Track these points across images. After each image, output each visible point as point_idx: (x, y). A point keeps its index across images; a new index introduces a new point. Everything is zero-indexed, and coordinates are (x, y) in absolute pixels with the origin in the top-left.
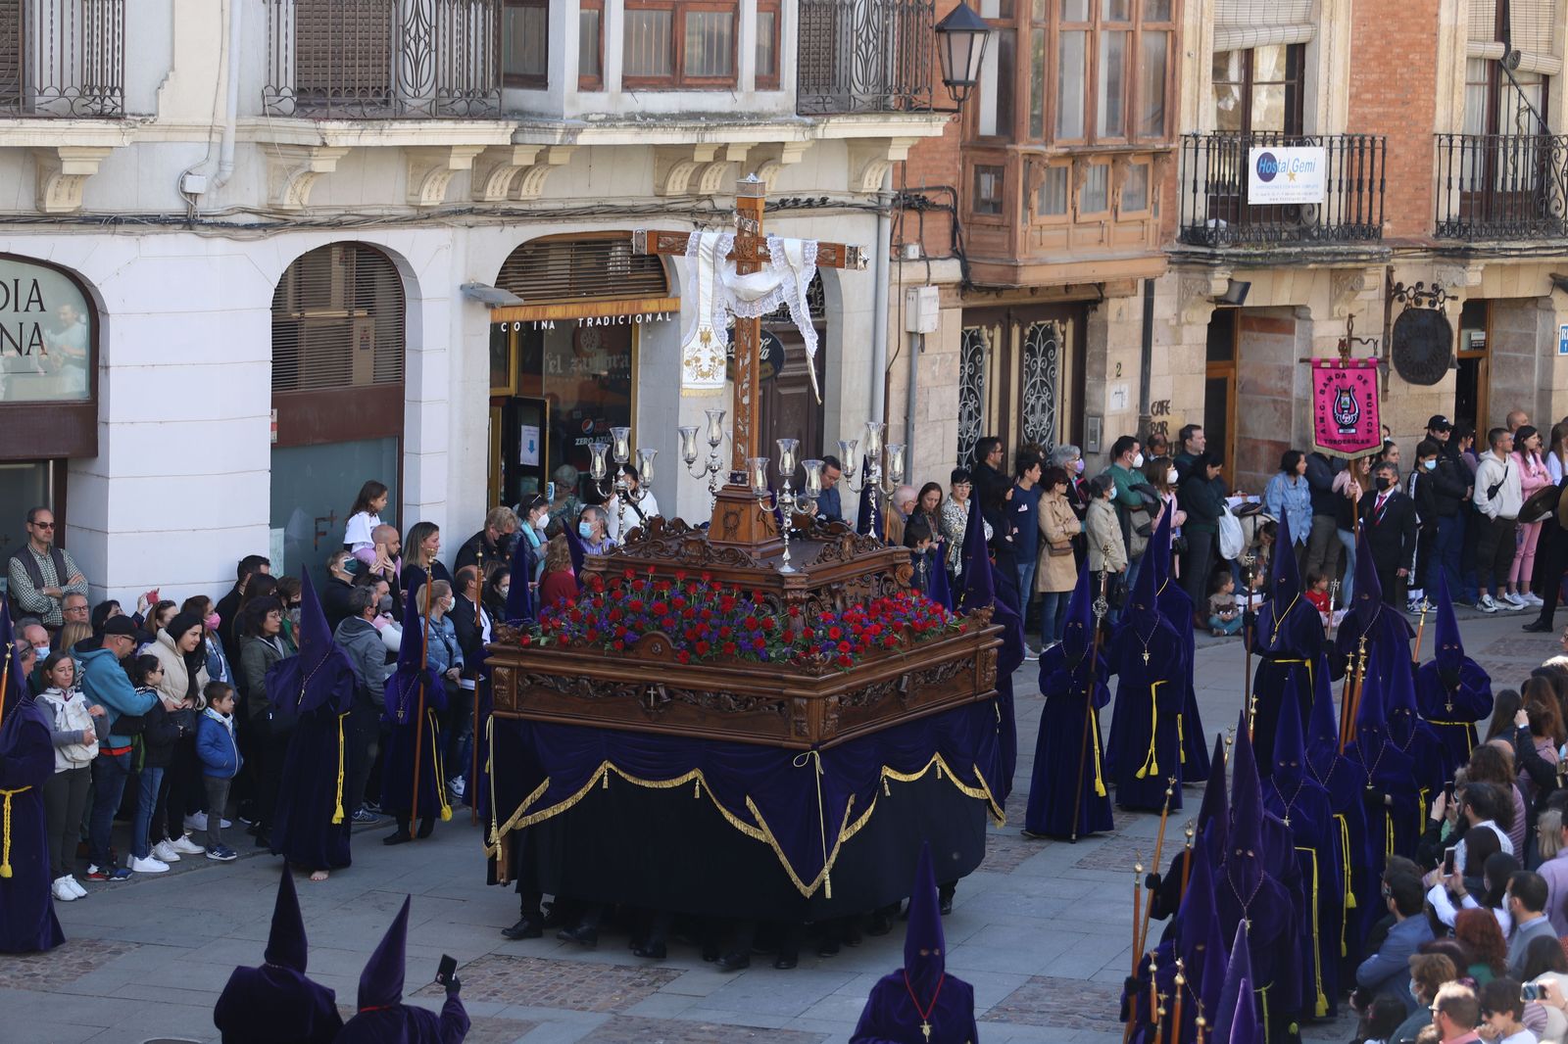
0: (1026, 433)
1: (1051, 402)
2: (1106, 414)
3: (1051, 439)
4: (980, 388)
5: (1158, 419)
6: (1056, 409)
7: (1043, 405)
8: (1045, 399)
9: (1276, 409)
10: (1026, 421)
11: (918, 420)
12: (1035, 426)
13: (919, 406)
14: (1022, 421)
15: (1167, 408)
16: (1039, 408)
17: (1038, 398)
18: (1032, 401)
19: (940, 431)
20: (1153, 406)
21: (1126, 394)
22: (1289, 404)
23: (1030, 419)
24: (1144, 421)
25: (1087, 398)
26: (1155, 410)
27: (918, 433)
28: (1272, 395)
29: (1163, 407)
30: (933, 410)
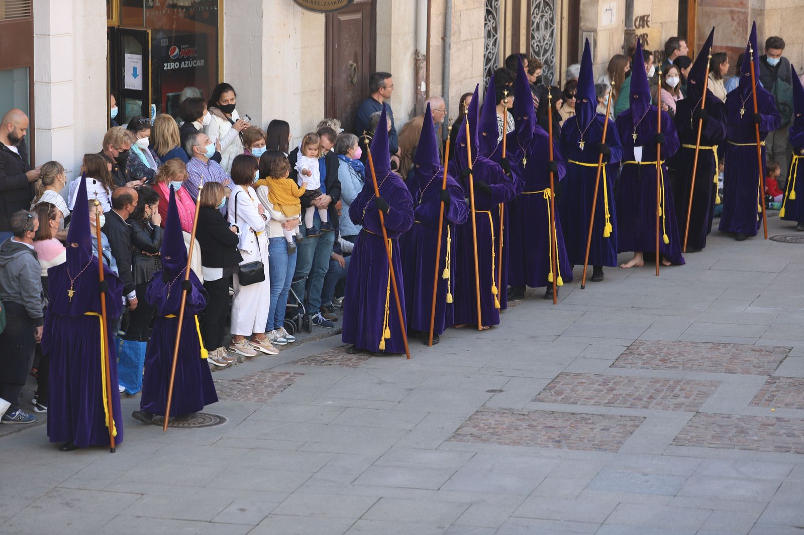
0: (533, 47)
1: (552, 20)
2: (599, 29)
3: (552, 53)
4: (496, 9)
5: (640, 32)
6: (557, 26)
7: (546, 23)
8: (547, 17)
9: (733, 19)
10: (533, 38)
11: (453, 40)
12: (539, 41)
13: (453, 27)
14: (530, 37)
15: (647, 22)
16: (542, 25)
17: (542, 16)
18: (537, 20)
19: (469, 49)
20: (636, 20)
21: (614, 10)
22: (745, 14)
23: (536, 35)
24: (628, 34)
25: (581, 15)
26: (637, 24)
27: (453, 53)
28: (728, 6)
29: (644, 21)
30: (464, 30)
